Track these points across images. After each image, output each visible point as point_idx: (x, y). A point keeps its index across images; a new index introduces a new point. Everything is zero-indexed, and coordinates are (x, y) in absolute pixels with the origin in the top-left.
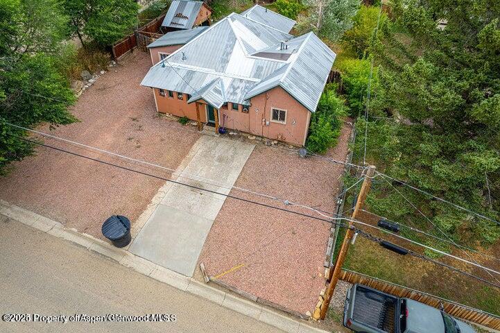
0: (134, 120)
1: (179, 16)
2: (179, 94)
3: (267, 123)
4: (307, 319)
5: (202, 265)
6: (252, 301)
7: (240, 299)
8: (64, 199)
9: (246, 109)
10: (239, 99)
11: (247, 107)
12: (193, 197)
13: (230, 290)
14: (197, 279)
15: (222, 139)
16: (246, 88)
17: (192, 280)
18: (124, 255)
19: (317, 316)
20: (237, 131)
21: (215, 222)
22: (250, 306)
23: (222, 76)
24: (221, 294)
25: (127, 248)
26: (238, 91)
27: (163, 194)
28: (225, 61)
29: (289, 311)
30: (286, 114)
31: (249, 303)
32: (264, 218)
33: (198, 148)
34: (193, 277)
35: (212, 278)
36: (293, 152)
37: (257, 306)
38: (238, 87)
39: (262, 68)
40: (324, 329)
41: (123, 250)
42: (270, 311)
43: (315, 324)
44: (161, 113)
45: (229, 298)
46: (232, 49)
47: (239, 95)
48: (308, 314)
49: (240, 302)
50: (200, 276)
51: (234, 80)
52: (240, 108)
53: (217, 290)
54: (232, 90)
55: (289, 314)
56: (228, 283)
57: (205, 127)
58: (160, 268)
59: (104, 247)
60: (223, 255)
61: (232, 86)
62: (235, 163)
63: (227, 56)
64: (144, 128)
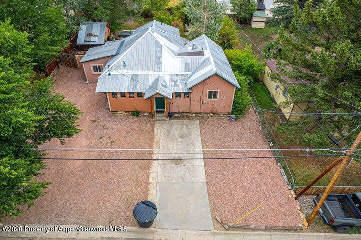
0: (94, 122)
1: (89, 35)
2: (130, 94)
3: (205, 102)
4: (302, 229)
5: (217, 218)
6: (263, 231)
7: (254, 233)
8: (74, 204)
9: (187, 95)
10: (181, 89)
11: (188, 94)
12: (179, 170)
13: (245, 229)
14: (218, 230)
15: (172, 121)
16: (183, 80)
17: (215, 231)
18: (154, 232)
19: (307, 224)
20: (179, 113)
21: (208, 183)
22: (262, 235)
23: (161, 74)
24: (240, 235)
25: (153, 226)
26: (178, 83)
27: (155, 175)
28: (159, 63)
29: (289, 228)
30: (219, 93)
31: (261, 233)
32: (237, 170)
33: (159, 132)
34: (215, 229)
35: (230, 225)
36: (225, 120)
37: (267, 233)
38: (177, 81)
39: (189, 64)
40: (314, 232)
41: (151, 229)
42: (277, 233)
43: (308, 231)
44: (114, 112)
45: (246, 235)
46: (161, 53)
47: (181, 86)
48: (300, 225)
49: (255, 235)
50: (219, 227)
51: (172, 76)
52: (182, 96)
53: (236, 232)
54: (173, 84)
55: (289, 230)
56: (242, 224)
57: (156, 115)
58: (187, 232)
59: (133, 232)
60: (227, 205)
61: (172, 80)
62: (193, 137)
63: (159, 59)
64: (107, 126)
